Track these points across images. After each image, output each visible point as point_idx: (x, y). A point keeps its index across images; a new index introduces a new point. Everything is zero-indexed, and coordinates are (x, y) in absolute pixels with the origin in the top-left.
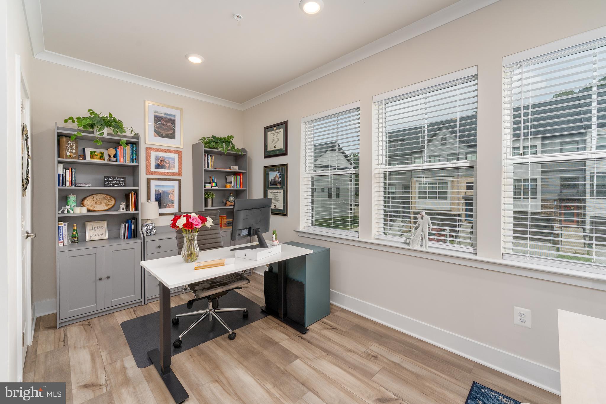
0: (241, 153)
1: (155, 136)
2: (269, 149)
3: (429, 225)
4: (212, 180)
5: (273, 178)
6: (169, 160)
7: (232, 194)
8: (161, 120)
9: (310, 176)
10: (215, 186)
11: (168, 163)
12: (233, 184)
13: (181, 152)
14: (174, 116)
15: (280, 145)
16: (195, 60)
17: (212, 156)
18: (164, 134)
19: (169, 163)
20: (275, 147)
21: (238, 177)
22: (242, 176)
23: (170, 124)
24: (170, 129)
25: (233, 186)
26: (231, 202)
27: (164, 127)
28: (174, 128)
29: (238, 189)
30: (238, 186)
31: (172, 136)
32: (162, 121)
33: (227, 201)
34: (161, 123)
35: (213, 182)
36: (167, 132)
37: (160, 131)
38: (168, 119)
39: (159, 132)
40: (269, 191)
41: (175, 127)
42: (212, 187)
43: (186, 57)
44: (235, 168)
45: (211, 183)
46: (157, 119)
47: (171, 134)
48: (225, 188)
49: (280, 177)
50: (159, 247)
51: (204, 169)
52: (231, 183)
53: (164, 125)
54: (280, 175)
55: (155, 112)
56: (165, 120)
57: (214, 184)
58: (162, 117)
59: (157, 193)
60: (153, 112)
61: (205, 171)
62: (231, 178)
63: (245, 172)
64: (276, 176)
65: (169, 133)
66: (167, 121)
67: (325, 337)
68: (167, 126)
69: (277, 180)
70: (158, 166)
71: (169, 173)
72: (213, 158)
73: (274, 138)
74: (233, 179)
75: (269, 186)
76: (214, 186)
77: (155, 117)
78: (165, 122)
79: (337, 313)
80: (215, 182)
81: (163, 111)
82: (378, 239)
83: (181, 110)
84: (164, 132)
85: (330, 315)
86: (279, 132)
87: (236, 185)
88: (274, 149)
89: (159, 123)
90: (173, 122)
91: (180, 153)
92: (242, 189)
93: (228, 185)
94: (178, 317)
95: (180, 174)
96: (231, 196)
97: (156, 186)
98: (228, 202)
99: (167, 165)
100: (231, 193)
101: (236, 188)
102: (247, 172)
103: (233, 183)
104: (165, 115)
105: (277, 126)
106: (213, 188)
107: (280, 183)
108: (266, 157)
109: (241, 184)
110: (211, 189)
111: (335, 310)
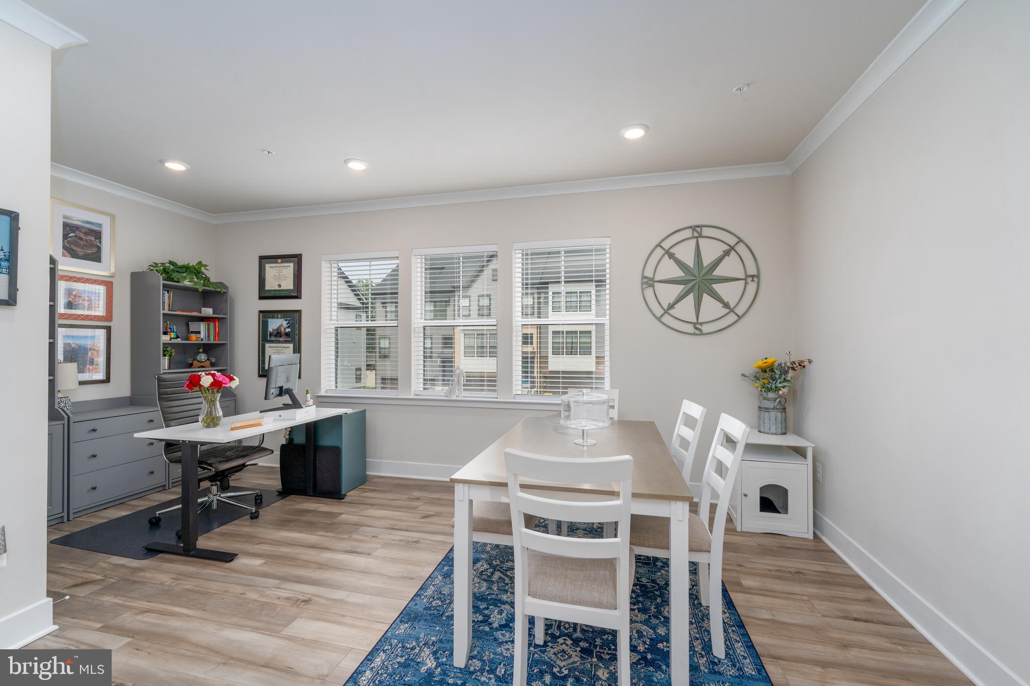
0: (219, 290)
1: (64, 255)
2: (267, 288)
3: (463, 377)
4: (170, 328)
5: (276, 328)
6: (90, 295)
7: (201, 350)
8: (76, 230)
9: (333, 327)
10: (176, 338)
11: (88, 301)
12: (202, 335)
13: (111, 283)
14: (100, 225)
15: (288, 284)
16: (175, 166)
17: (170, 292)
18: (81, 254)
19: (90, 301)
20: (279, 286)
21: (212, 324)
22: (217, 324)
23: (93, 239)
24: (92, 245)
25: (202, 338)
26: (200, 362)
27: (82, 243)
28: (98, 244)
29: (212, 341)
30: (212, 338)
31: (96, 257)
32: (77, 232)
33: (193, 360)
34: (76, 236)
35: (171, 332)
36: (86, 251)
37: (74, 249)
38: (88, 230)
39: (72, 250)
40: (267, 345)
41: (100, 242)
42: (170, 340)
43: (162, 162)
44: (208, 311)
45: (169, 333)
46: (68, 229)
47: (93, 254)
48: (188, 340)
49: (288, 327)
50: (94, 430)
51: (162, 312)
52: (199, 333)
53: (81, 239)
54: (288, 324)
55: (65, 217)
56: (83, 231)
57: (173, 335)
58: (77, 225)
59: (68, 348)
60: (62, 217)
61: (164, 314)
62: (200, 325)
63: (226, 318)
64: (281, 326)
65: (90, 251)
66: (86, 234)
67: (365, 497)
68: (87, 241)
69: (283, 330)
70: (70, 305)
71: (90, 316)
72: (171, 294)
73: (277, 274)
74: (202, 327)
75: (269, 339)
76: (174, 338)
77: (66, 225)
78: (82, 234)
79: (375, 480)
80: (174, 332)
81: (79, 216)
82: (418, 395)
83: (113, 217)
84: (81, 250)
85: (367, 483)
86: (287, 267)
87: (209, 337)
88: (278, 288)
89: (71, 235)
90: (98, 235)
91: (109, 285)
92: (217, 342)
93: (193, 336)
94: (159, 514)
95: (109, 316)
96: (200, 353)
97: (67, 337)
98: (195, 363)
99: (86, 304)
100: (199, 349)
101: (208, 340)
102: (228, 318)
103: (203, 333)
104: (83, 222)
105: (285, 258)
106: (173, 341)
107: (287, 334)
108: (261, 298)
109: (217, 334)
110: (170, 342)
111: (371, 478)
